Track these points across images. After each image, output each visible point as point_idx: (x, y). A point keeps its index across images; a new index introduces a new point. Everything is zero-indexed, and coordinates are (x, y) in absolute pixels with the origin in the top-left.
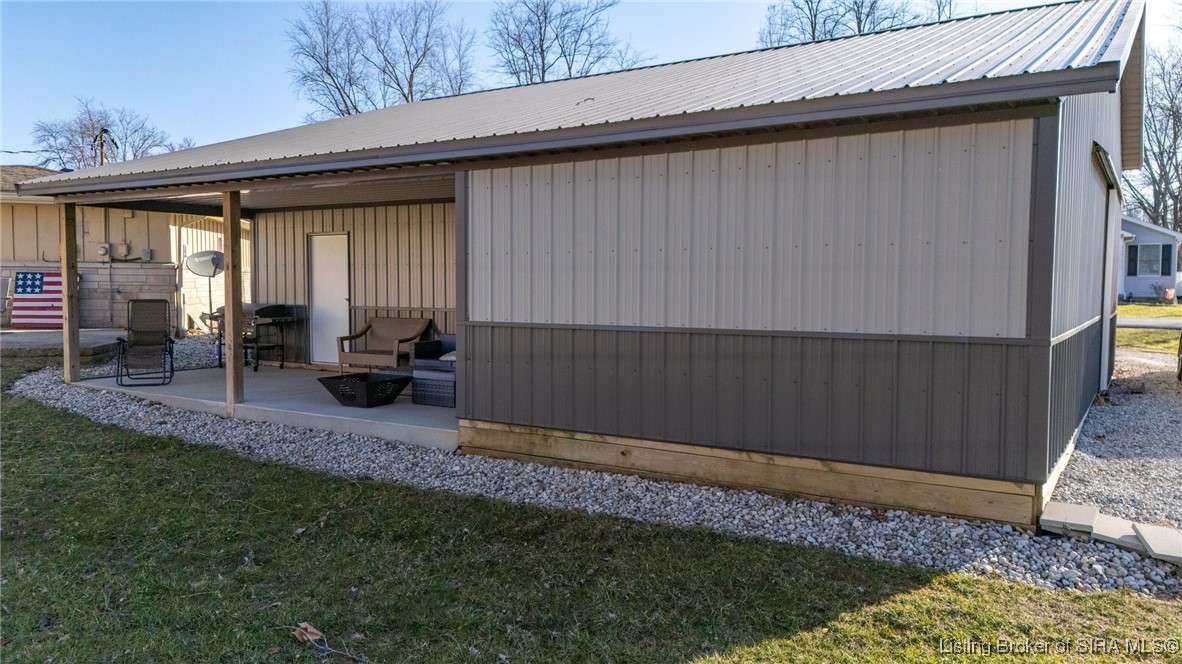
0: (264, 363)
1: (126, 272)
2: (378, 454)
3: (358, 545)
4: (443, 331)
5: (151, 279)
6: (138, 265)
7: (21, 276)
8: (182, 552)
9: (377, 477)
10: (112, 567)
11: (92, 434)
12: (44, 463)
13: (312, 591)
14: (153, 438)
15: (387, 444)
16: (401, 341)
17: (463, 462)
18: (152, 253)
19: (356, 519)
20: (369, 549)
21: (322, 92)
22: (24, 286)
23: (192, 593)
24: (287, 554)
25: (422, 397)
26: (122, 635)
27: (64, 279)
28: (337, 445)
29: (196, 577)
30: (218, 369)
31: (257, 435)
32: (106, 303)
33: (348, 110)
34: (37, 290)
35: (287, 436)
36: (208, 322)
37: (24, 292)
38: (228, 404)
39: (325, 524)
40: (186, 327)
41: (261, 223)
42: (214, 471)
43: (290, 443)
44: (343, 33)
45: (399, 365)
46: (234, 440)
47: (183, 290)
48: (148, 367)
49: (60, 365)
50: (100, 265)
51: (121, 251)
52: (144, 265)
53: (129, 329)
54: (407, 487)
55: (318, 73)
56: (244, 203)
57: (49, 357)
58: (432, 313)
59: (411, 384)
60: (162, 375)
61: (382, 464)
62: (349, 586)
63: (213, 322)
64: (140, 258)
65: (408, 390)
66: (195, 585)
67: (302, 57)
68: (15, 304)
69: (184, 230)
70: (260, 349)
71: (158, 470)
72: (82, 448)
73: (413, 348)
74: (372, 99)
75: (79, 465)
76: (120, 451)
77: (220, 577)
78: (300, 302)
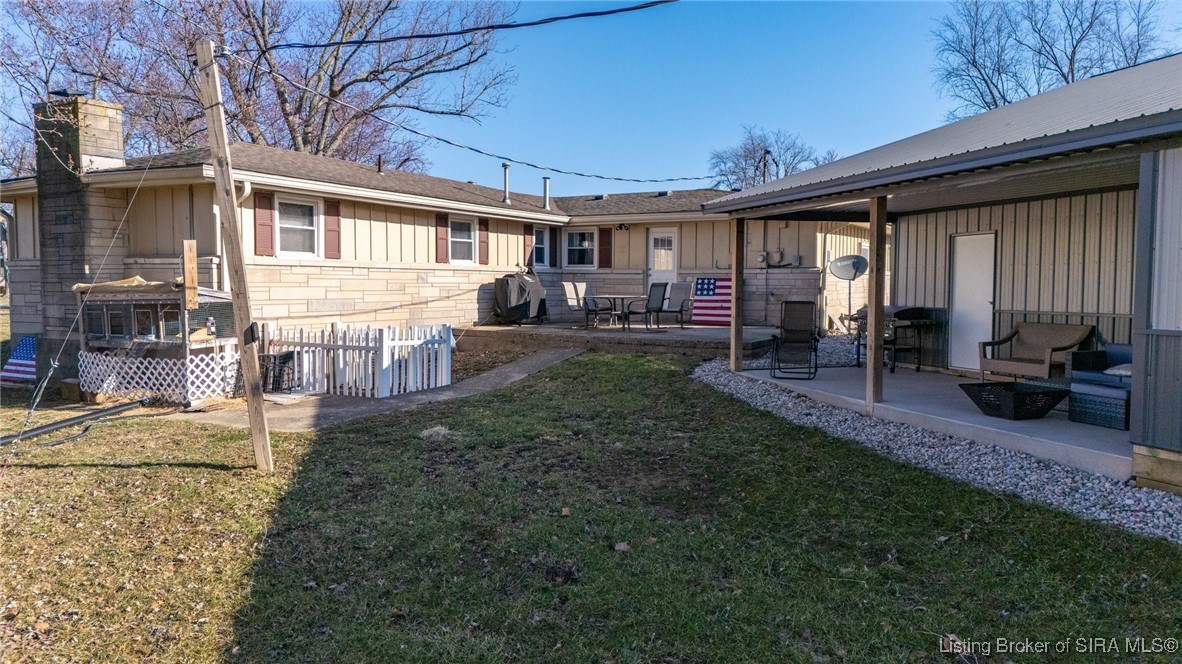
0: (900, 365)
1: (781, 276)
2: (1028, 472)
3: (1007, 566)
4: (1110, 340)
5: (799, 283)
6: (789, 271)
7: (700, 281)
8: (830, 537)
9: (1027, 496)
10: (773, 538)
11: (752, 418)
12: (717, 438)
13: (958, 604)
14: (801, 428)
15: (1039, 462)
16: (1054, 350)
17: (1138, 495)
18: (800, 258)
19: (1004, 538)
20: (1021, 573)
21: (966, 87)
22: (702, 290)
23: (841, 577)
24: (930, 560)
25: (1081, 414)
26: (783, 601)
27: (733, 284)
28: (979, 456)
29: (843, 562)
30: (856, 368)
31: (895, 436)
32: (761, 304)
33: (994, 101)
34: (711, 293)
35: (926, 440)
36: (846, 322)
37: (702, 294)
38: (867, 402)
39: (969, 537)
40: (827, 328)
41: (903, 226)
42: (855, 465)
43: (930, 447)
44: (994, 21)
45: (1050, 376)
46: (873, 438)
47: (825, 293)
48: (795, 362)
49: (727, 356)
50: (758, 271)
51: (776, 258)
52: (794, 270)
53: (781, 327)
54: (1065, 514)
55: (964, 67)
56: (890, 207)
57: (719, 349)
58: (1095, 319)
59: (1067, 398)
60: (807, 370)
61: (1033, 483)
62: (999, 607)
63: (852, 323)
64: (790, 264)
65: (1063, 405)
66: (844, 571)
67: (946, 53)
68: (696, 304)
69: (829, 236)
70: (897, 351)
71: (806, 457)
72: (745, 430)
73: (1070, 357)
74: (1024, 85)
75: (743, 444)
76: (774, 436)
77: (866, 569)
78: (940, 305)
